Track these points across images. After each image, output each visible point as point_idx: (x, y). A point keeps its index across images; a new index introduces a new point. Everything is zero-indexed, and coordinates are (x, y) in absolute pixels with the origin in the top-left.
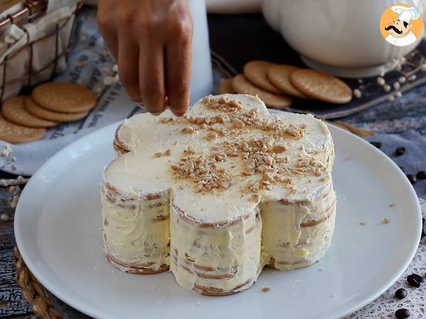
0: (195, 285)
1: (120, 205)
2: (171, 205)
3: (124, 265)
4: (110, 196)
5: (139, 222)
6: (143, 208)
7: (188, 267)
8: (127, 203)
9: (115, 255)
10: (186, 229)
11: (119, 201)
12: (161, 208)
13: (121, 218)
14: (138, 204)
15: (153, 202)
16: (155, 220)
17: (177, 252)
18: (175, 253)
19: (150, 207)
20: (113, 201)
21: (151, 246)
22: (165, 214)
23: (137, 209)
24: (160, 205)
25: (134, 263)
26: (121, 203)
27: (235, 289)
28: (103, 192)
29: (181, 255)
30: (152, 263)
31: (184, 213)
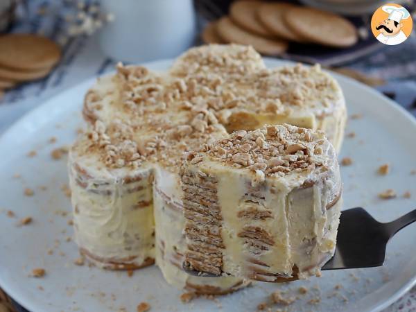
0: (187, 283)
1: (92, 191)
2: (154, 188)
3: (101, 260)
4: (80, 180)
5: (117, 211)
6: (120, 193)
7: (177, 262)
8: (101, 188)
9: (90, 248)
10: (174, 218)
11: (90, 185)
12: (142, 192)
13: (95, 206)
14: (114, 189)
15: (133, 186)
16: (136, 207)
17: (163, 244)
18: (161, 246)
19: (130, 191)
20: (84, 186)
21: (132, 236)
22: (147, 199)
23: (114, 194)
24: (140, 188)
25: (113, 258)
26: (94, 188)
27: (235, 286)
28: (72, 174)
29: (168, 248)
30: (134, 258)
31: (169, 199)
